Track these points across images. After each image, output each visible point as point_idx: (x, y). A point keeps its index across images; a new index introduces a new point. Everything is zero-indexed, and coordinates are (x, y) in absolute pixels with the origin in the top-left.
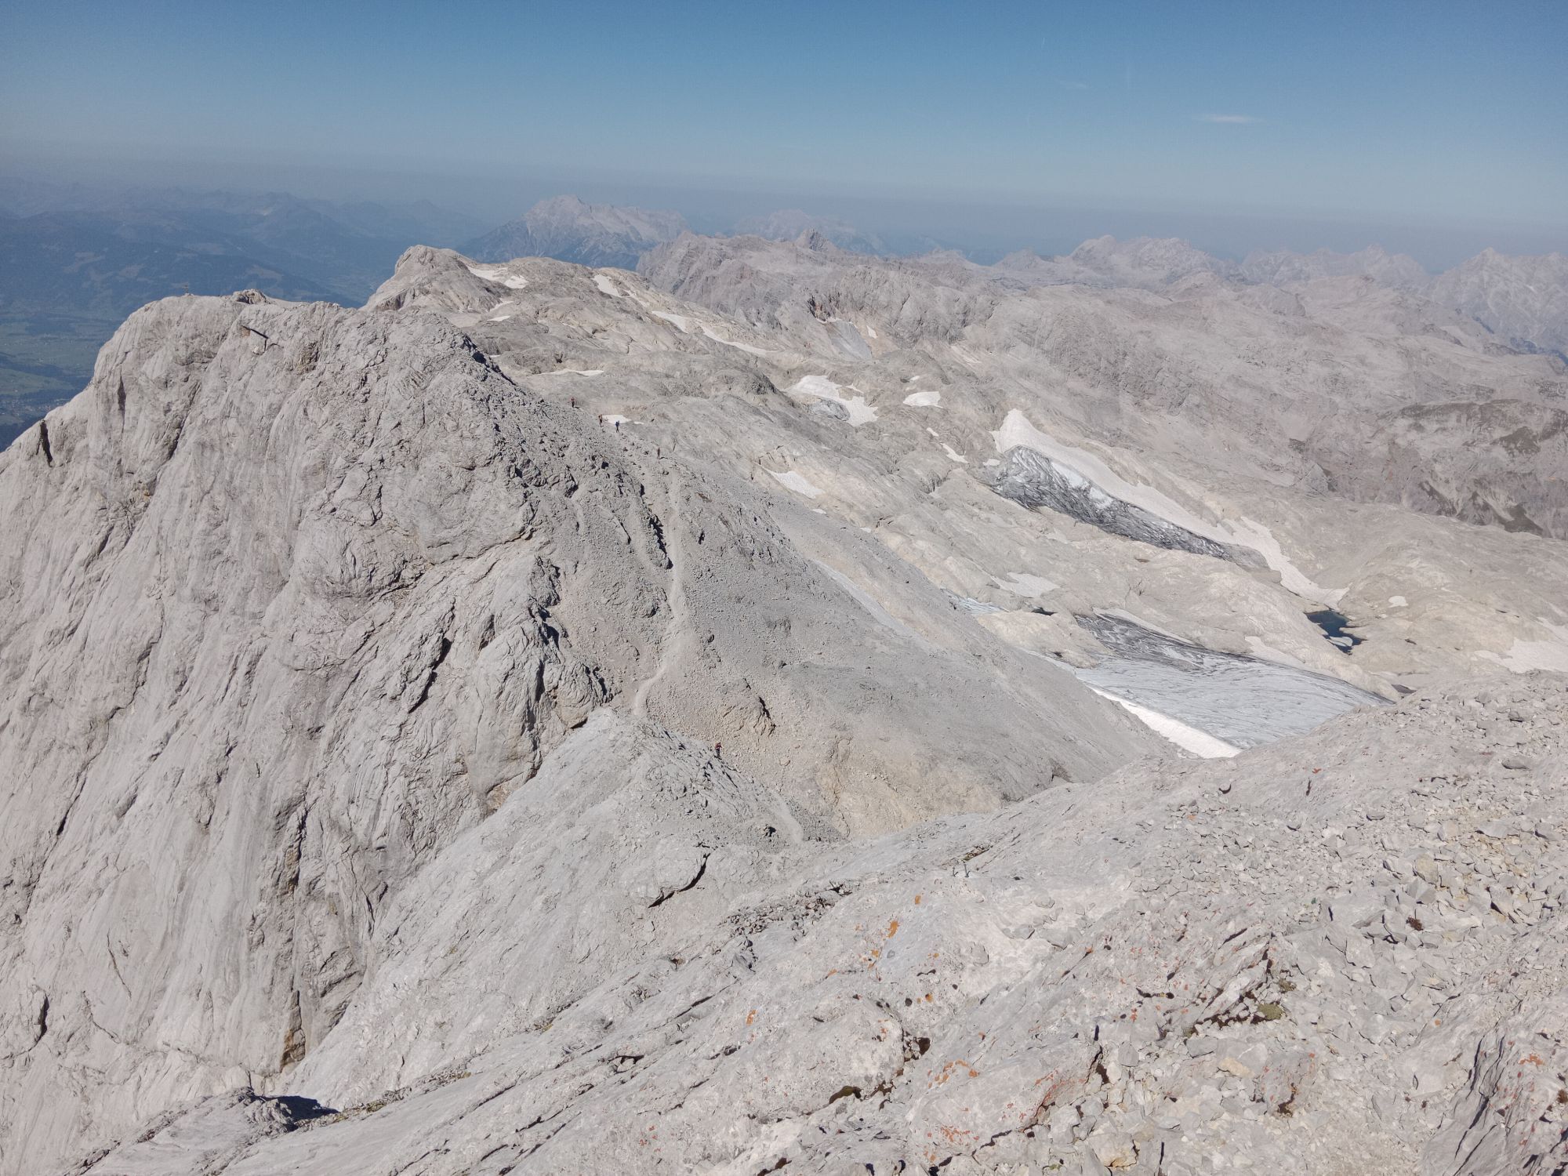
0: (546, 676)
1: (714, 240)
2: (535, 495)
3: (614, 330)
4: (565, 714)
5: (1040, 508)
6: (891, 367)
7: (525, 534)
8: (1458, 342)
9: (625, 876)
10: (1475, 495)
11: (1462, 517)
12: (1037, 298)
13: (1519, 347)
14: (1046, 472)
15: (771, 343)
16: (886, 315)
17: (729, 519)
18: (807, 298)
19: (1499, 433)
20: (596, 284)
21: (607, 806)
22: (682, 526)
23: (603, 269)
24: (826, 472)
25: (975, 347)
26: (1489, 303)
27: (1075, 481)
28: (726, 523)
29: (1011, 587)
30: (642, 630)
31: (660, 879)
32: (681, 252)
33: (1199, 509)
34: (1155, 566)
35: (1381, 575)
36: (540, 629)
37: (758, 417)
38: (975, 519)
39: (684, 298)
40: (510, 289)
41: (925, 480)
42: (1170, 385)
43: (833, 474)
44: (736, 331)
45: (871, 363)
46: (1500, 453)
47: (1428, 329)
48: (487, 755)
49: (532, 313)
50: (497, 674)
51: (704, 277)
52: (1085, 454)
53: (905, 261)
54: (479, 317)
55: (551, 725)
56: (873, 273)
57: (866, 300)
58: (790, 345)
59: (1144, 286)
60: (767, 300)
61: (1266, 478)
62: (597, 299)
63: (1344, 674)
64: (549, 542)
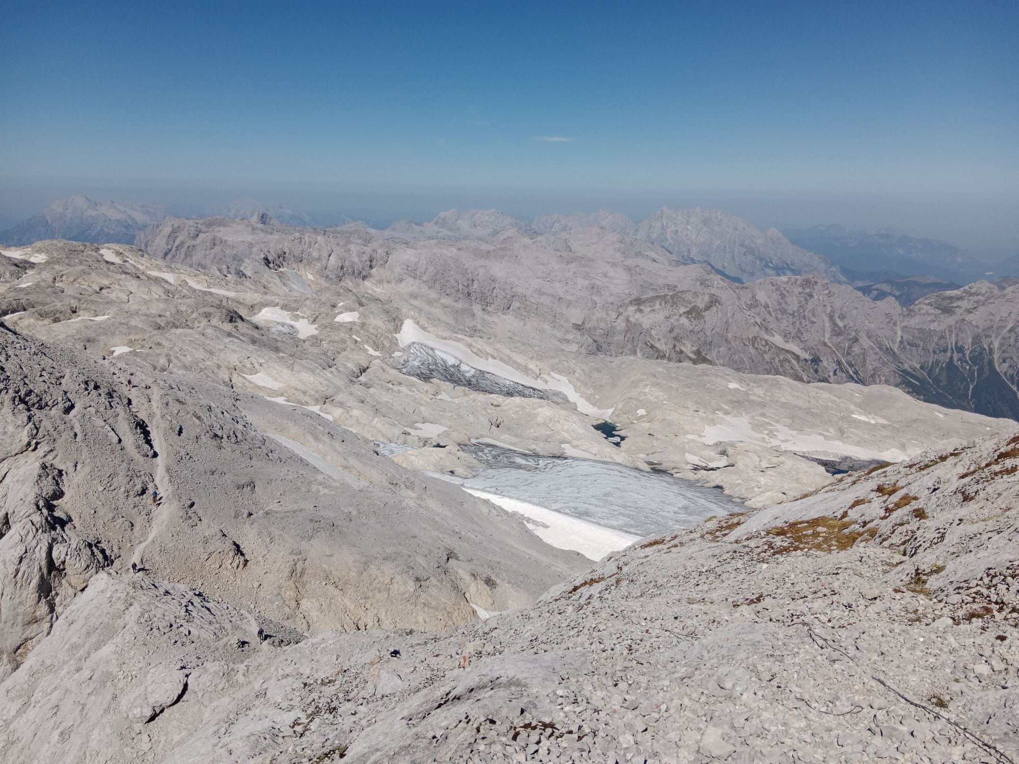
0: (55, 554)
1: (191, 221)
2: (37, 416)
3: (117, 286)
4: (74, 581)
5: (431, 380)
6: (323, 298)
7: (31, 446)
8: (654, 261)
9: (124, 703)
10: (675, 346)
11: (669, 359)
12: (416, 249)
13: (687, 261)
14: (433, 357)
15: (239, 287)
16: (318, 265)
17: (201, 414)
18: (262, 256)
19: (682, 310)
20: (102, 256)
21: (107, 650)
22: (164, 425)
23: (107, 245)
24: (285, 371)
25: (380, 282)
26: (668, 237)
27: (451, 361)
28: (199, 418)
29: (418, 433)
30: (135, 507)
31: (152, 700)
32: (167, 230)
33: (526, 370)
34: (504, 408)
35: (630, 398)
36: (46, 519)
37: (231, 339)
38: (390, 391)
39: (172, 261)
40: (34, 264)
41: (355, 369)
42: (501, 297)
43: (289, 372)
44: (213, 281)
45: (309, 296)
46: (684, 321)
47: (639, 254)
48: (11, 622)
49: (51, 280)
50: (13, 559)
51: (186, 246)
52: (455, 343)
53: (328, 229)
54: (8, 285)
55: (63, 590)
56: (307, 238)
57: (304, 255)
58: (254, 288)
59: (479, 239)
60: (234, 258)
61: (563, 347)
62: (103, 266)
63: (619, 459)
64: (52, 451)
